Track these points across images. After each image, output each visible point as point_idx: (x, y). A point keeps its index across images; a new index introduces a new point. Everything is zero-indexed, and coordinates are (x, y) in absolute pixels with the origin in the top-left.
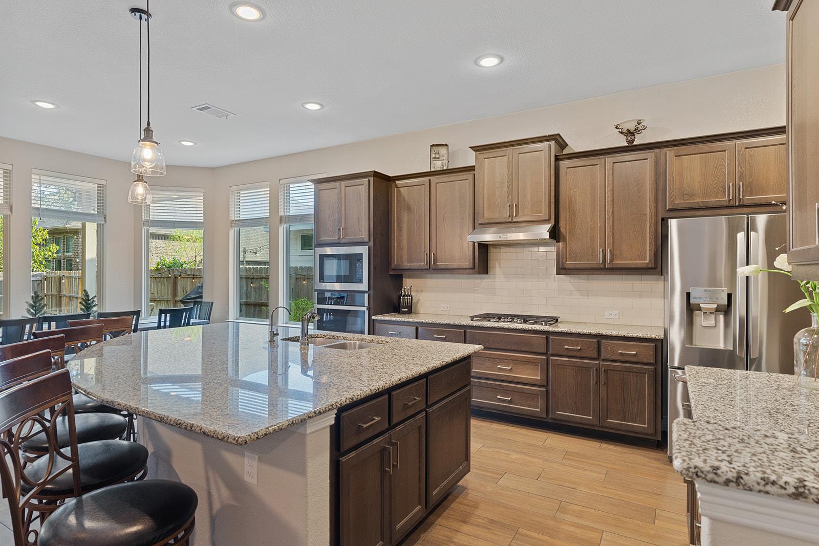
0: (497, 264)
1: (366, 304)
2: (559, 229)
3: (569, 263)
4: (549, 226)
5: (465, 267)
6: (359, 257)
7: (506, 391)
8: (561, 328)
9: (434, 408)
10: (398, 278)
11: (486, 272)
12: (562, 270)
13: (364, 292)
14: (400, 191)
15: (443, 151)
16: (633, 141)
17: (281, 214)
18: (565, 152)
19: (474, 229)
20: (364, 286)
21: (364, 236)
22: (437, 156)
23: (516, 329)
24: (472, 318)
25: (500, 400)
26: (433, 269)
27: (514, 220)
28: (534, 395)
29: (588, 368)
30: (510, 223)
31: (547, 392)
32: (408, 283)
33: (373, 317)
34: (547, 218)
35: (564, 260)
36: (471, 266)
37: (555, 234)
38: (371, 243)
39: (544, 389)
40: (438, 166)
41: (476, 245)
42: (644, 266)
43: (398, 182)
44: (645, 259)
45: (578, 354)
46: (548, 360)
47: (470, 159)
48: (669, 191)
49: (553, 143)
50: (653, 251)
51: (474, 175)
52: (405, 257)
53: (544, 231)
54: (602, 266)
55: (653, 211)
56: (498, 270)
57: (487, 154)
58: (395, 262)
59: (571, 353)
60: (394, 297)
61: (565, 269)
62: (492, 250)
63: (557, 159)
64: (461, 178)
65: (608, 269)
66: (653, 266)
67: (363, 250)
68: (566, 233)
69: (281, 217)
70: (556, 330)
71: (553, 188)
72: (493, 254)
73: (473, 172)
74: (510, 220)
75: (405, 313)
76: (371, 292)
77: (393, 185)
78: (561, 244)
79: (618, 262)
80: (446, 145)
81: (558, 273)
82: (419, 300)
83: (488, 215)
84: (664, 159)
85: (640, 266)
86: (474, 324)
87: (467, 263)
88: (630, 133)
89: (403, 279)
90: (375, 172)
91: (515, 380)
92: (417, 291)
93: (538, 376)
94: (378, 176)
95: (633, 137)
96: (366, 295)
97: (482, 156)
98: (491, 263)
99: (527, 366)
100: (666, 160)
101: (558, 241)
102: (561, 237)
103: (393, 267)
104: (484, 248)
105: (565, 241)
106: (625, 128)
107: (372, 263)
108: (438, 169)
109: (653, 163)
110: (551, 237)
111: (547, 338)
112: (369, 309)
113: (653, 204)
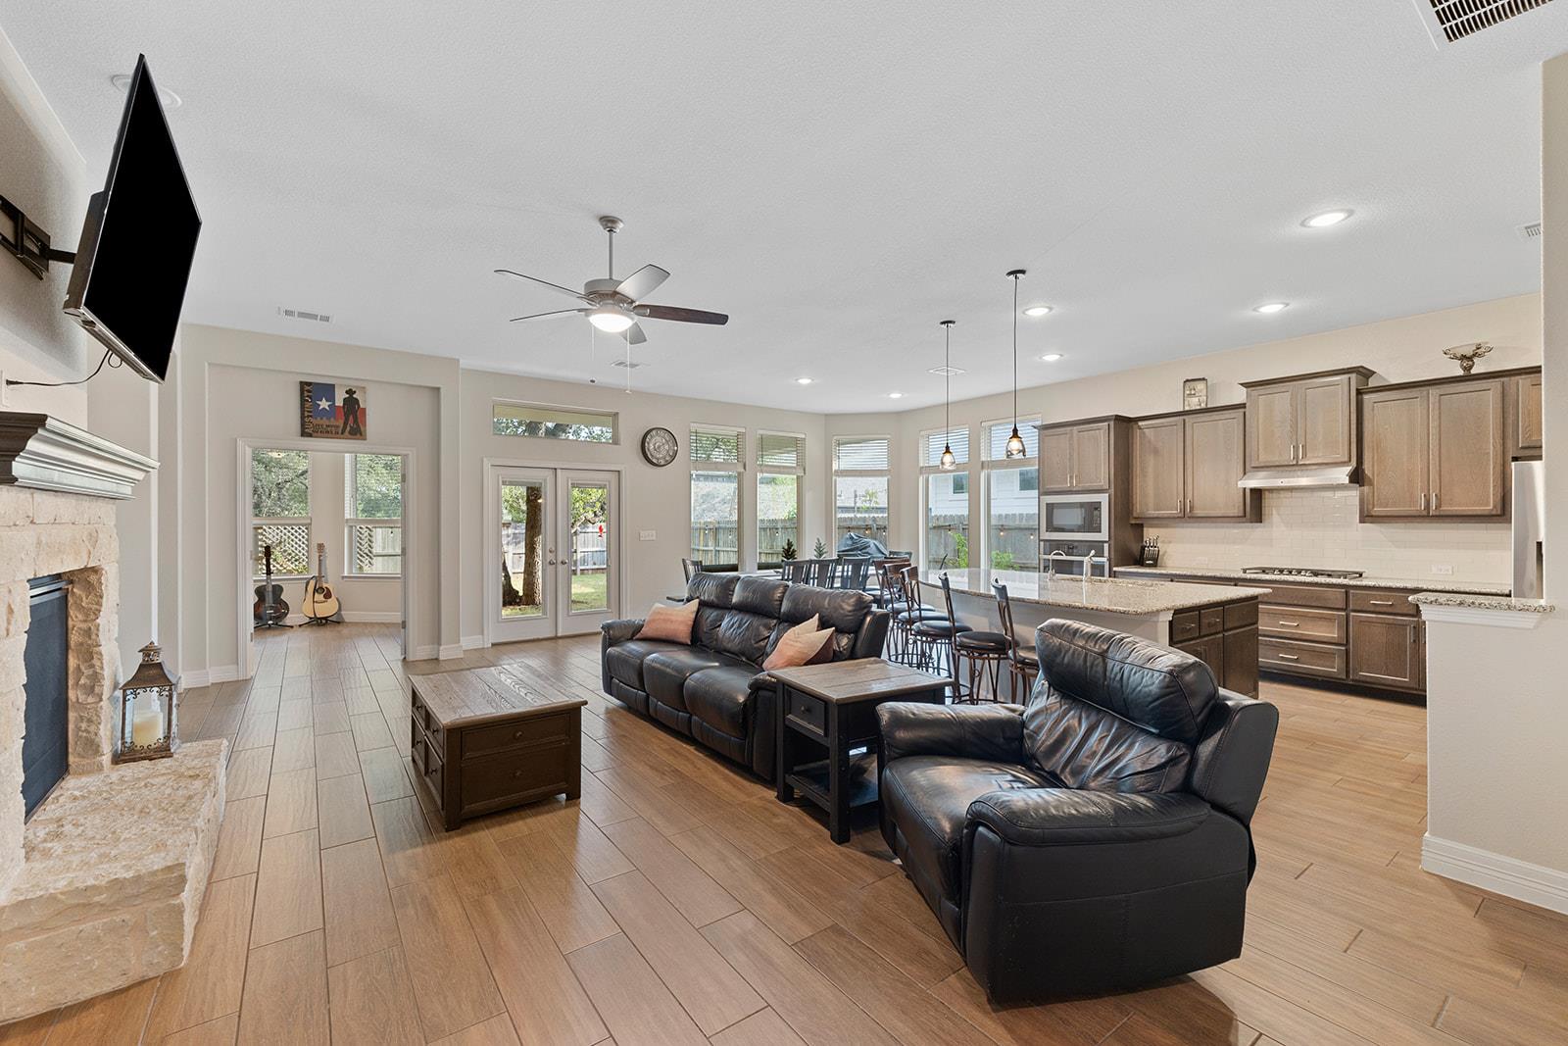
0: (1274, 512)
1: (1106, 553)
2: (1363, 471)
3: (1377, 510)
4: (1349, 468)
5: (1232, 515)
6: (1097, 506)
7: (1290, 649)
8: (1365, 583)
9: (1230, 633)
10: (1139, 528)
11: (1259, 520)
12: (1366, 517)
13: (1106, 542)
14: (1144, 433)
15: (1200, 386)
16: (1471, 367)
17: (983, 459)
18: (1373, 383)
19: (1245, 474)
20: (1104, 535)
21: (1103, 483)
22: (1193, 392)
23: (1305, 583)
24: (1245, 571)
25: (1283, 659)
26: (1188, 516)
27: (1300, 463)
28: (1330, 654)
29: (1404, 625)
30: (1295, 466)
31: (1347, 652)
32: (1150, 534)
33: (1115, 569)
34: (1346, 459)
35: (1371, 507)
36: (1241, 514)
37: (1357, 477)
38: (1112, 490)
39: (1343, 648)
40: (1194, 403)
41: (1248, 492)
42: (1486, 513)
43: (1140, 423)
44: (1488, 504)
45: (1390, 610)
46: (1347, 616)
47: (1239, 396)
48: (1522, 426)
49: (1353, 376)
50: (1499, 495)
51: (1245, 413)
52: (1151, 505)
53: (1342, 475)
54: (1425, 513)
55: (1499, 448)
56: (1275, 518)
57: (1261, 390)
58: (1138, 510)
59: (1378, 609)
60: (1135, 548)
61: (1372, 516)
62: (1267, 495)
63: (1359, 392)
64: (1227, 416)
65: (1433, 516)
66: (1499, 513)
67: (1103, 499)
68: (1373, 475)
69: (983, 463)
70: (1359, 583)
71: (1354, 427)
72: (1268, 501)
73: (1243, 410)
74: (1295, 463)
75: (1149, 566)
76: (1112, 542)
77: (1135, 426)
78: (1366, 489)
79: (1446, 508)
80: (1204, 379)
81: (1362, 521)
82: (1166, 552)
83: (1264, 458)
84: (1515, 389)
85: (1479, 513)
86: (1248, 576)
87: (1237, 511)
88: (1467, 359)
89: (1145, 529)
90: (1116, 416)
91: (1304, 638)
92: (1163, 542)
93: (1334, 633)
94: (1119, 419)
95: (1470, 363)
96: (1106, 546)
97: (1255, 392)
98: (1266, 511)
99: (1320, 623)
100: (1518, 390)
101: (1362, 485)
102: (1366, 480)
103: (1135, 515)
104: (1257, 493)
105: (1371, 484)
106: (1460, 352)
107: (1113, 511)
108: (1193, 408)
109: (1499, 396)
110: (1351, 481)
111: (1347, 592)
112: (1109, 560)
113: (1499, 441)
